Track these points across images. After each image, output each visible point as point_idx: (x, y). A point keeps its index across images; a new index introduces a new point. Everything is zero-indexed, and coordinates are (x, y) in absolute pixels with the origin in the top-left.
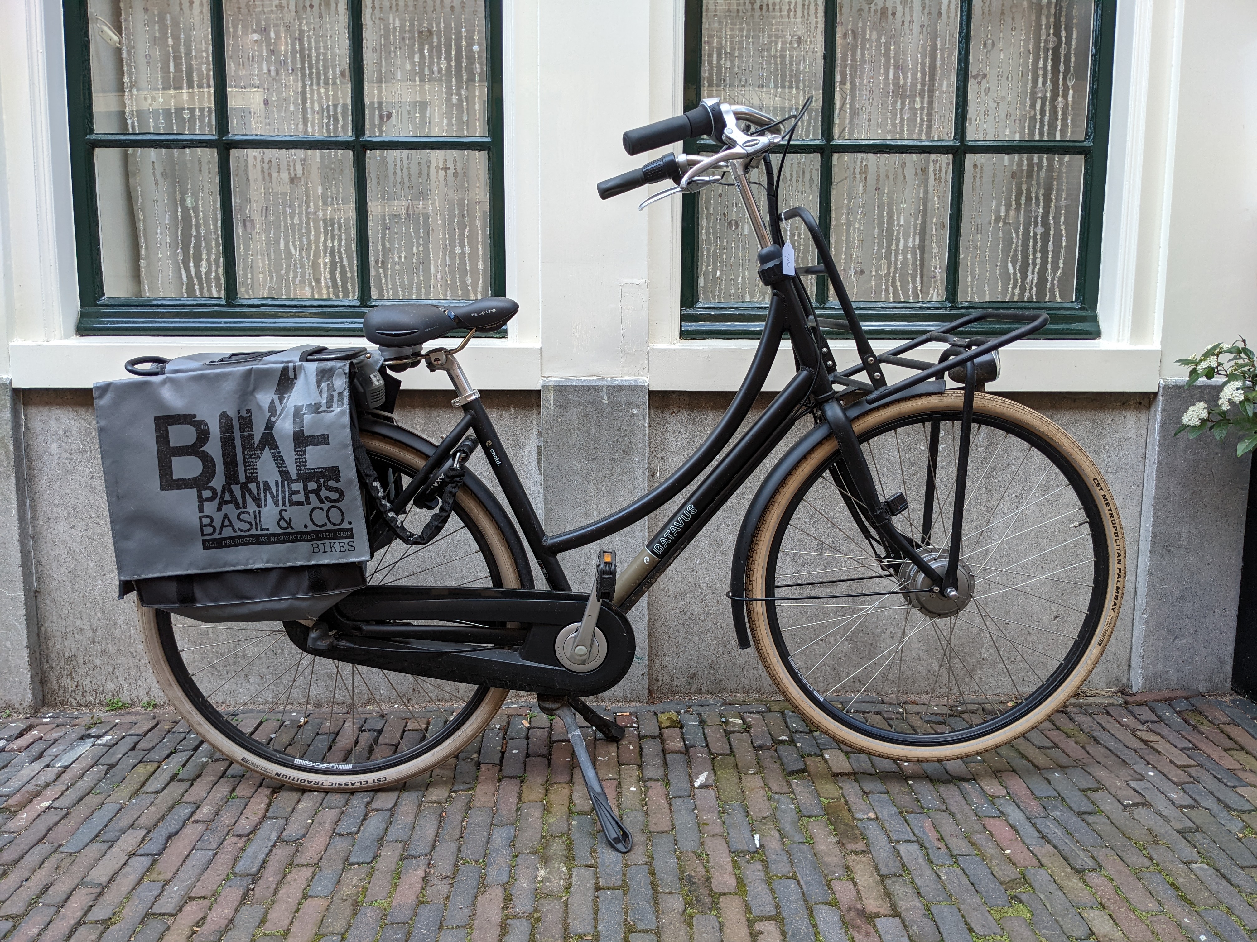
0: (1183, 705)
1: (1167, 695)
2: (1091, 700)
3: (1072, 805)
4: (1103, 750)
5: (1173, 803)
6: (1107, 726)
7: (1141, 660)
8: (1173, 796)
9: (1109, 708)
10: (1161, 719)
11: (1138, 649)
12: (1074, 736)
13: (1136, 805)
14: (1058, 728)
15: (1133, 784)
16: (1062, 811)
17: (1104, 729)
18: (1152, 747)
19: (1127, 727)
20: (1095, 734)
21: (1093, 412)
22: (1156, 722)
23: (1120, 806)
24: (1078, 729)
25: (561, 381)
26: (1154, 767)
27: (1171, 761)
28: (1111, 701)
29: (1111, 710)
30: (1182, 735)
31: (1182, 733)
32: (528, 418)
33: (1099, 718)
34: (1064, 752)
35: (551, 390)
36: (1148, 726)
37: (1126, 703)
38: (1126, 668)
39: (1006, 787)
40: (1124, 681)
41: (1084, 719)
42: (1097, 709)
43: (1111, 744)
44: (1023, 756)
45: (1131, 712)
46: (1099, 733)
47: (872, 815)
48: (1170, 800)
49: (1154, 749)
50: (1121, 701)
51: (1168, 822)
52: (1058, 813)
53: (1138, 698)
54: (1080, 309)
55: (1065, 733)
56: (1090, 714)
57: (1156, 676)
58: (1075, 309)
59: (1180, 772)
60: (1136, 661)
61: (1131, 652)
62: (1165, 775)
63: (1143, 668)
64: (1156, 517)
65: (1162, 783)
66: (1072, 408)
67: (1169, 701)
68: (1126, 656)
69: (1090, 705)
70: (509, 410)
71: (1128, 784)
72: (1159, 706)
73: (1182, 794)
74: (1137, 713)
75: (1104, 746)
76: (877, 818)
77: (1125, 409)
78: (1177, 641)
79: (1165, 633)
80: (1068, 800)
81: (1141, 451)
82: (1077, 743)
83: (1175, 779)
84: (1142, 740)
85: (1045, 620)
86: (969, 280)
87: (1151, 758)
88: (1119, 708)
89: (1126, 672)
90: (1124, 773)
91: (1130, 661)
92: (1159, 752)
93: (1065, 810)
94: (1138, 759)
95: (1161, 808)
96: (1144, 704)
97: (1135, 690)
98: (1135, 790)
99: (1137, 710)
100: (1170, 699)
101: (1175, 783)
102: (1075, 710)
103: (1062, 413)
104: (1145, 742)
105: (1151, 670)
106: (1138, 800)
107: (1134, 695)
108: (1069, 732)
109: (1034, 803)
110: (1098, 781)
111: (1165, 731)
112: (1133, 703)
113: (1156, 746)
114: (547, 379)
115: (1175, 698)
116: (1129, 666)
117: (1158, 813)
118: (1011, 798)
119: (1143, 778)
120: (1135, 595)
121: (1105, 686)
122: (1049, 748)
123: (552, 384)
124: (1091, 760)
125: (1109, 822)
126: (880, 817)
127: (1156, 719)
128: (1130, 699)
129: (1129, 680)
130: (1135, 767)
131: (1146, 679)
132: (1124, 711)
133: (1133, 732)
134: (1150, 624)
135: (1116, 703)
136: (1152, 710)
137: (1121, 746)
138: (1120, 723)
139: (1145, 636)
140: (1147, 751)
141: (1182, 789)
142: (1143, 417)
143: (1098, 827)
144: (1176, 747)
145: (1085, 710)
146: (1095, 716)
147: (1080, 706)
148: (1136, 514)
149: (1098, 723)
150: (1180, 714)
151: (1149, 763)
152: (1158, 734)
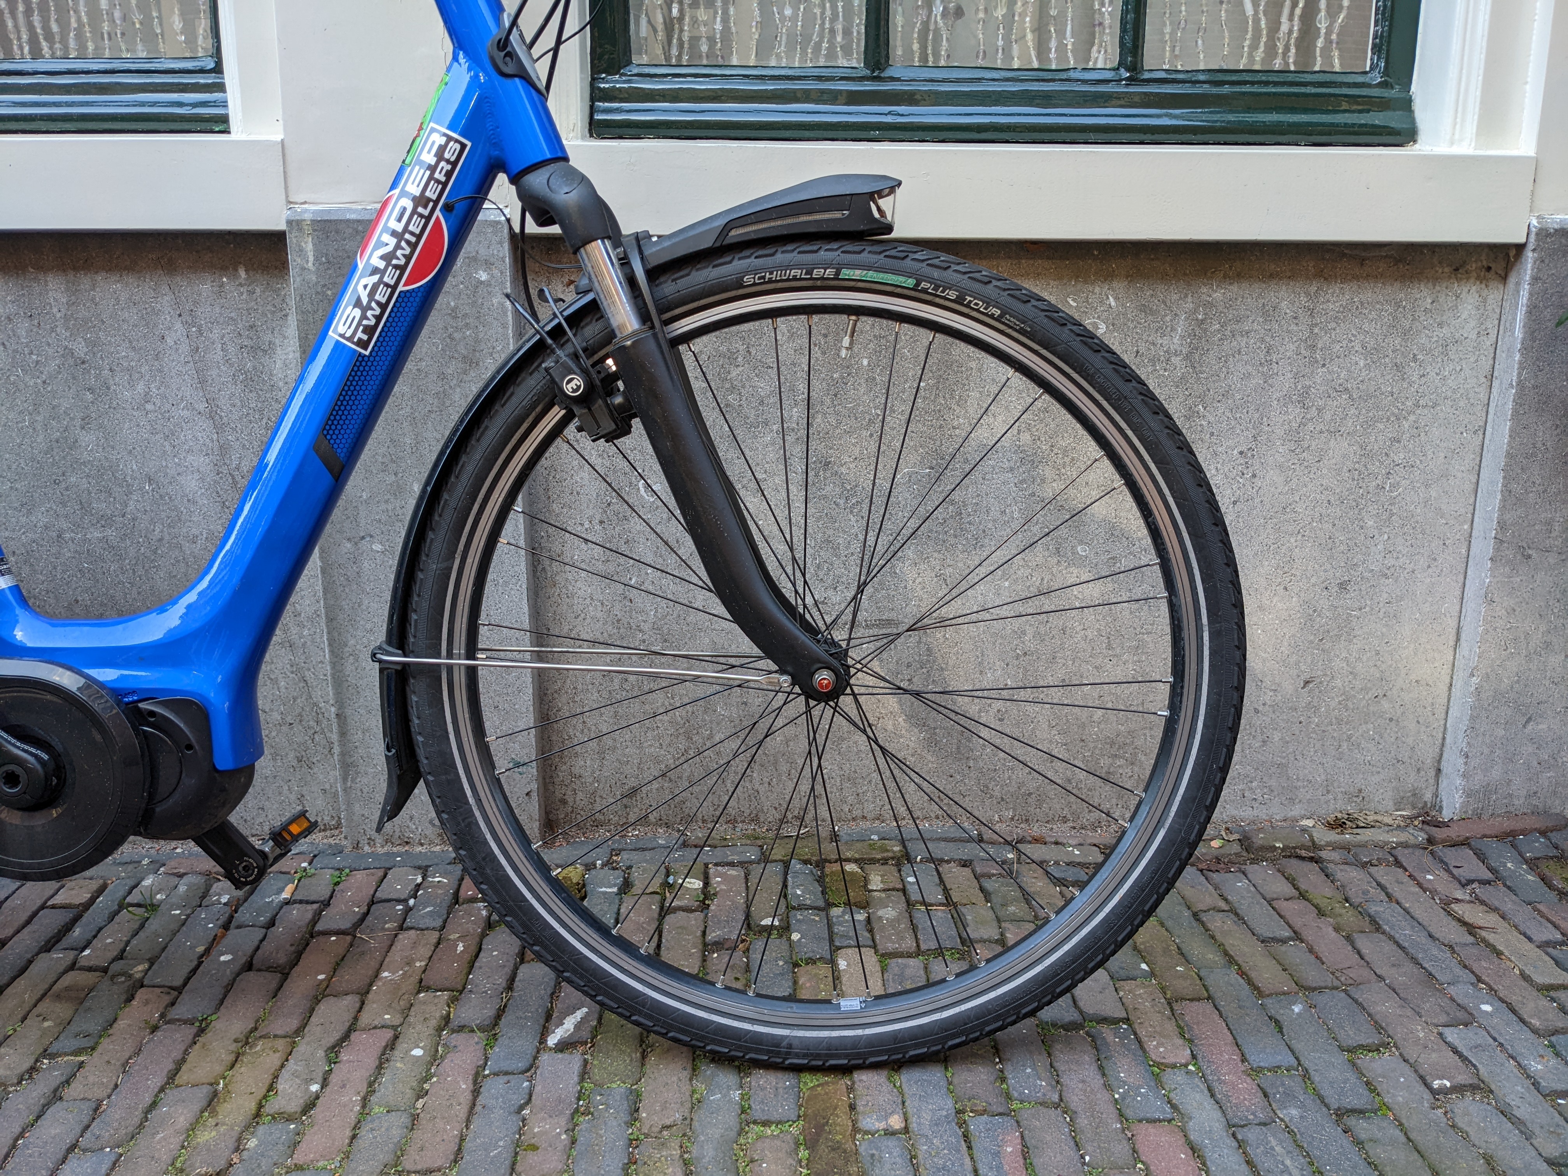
0: (1537, 846)
1: (1508, 825)
2: (1366, 835)
3: (1327, 1092)
4: (1389, 947)
5: (1536, 1085)
6: (1396, 890)
7: (1462, 761)
8: (1536, 1066)
9: (1399, 852)
10: (1497, 877)
11: (1456, 740)
12: (1333, 914)
13: (1458, 1089)
14: (1302, 895)
15: (1451, 1035)
16: (1303, 1106)
17: (1389, 896)
18: (1484, 940)
19: (1434, 893)
20: (1373, 909)
21: (1397, 285)
22: (1488, 882)
23: (1427, 1095)
24: (1340, 897)
25: (329, 211)
26: (1491, 989)
27: (1524, 976)
28: (1403, 837)
29: (1403, 855)
30: (1539, 912)
31: (1541, 907)
32: (277, 291)
33: (1380, 873)
34: (1311, 950)
35: (307, 229)
36: (1473, 892)
37: (1431, 841)
38: (1433, 773)
39: (1191, 1041)
40: (1428, 796)
41: (1350, 875)
42: (1378, 854)
43: (1405, 933)
44: (1231, 960)
45: (1442, 861)
46: (1380, 909)
47: (896, 1122)
48: (1529, 1077)
49: (1488, 945)
50: (1421, 837)
51: (1528, 1137)
52: (1294, 1112)
53: (1452, 833)
54: (1380, 85)
55: (1316, 907)
56: (1364, 865)
57: (1487, 790)
58: (1368, 86)
59: (1544, 1003)
60: (1453, 763)
61: (1443, 745)
62: (1514, 1011)
63: (1464, 776)
64: (1507, 492)
65: (1510, 1032)
66: (1356, 278)
67: (1509, 837)
68: (1433, 752)
69: (1363, 845)
70: (236, 276)
71: (1440, 1034)
72: (1492, 847)
73: (1553, 1062)
74: (1452, 863)
75: (1391, 938)
76: (906, 1130)
77: (1459, 280)
78: (1530, 727)
79: (1509, 713)
80: (1317, 1078)
81: (1486, 364)
82: (1337, 929)
83: (1536, 1023)
84: (1464, 923)
85: (1288, 687)
86: (1168, 30)
87: (1484, 966)
88: (1418, 852)
89: (1432, 781)
90: (1430, 1004)
91: (1439, 761)
92: (1499, 954)
93: (1309, 1102)
94: (1458, 971)
95: (1513, 1100)
96: (1464, 843)
97: (1446, 815)
98: (1455, 1051)
99: (1452, 856)
100: (1513, 834)
101: (1535, 1031)
102: (1335, 856)
103: (1336, 288)
104: (1471, 928)
105: (1479, 779)
106: (1463, 1078)
107: (1446, 825)
108: (1323, 903)
109: (1246, 1085)
110: (1379, 1027)
111: (1508, 903)
112: (1443, 841)
113: (1490, 937)
114: (299, 208)
115: (1524, 832)
116: (1439, 771)
117: (1505, 1112)
118: (1199, 1069)
119: (1468, 1019)
120: (1458, 640)
121: (1390, 806)
122: (1284, 941)
123: (308, 216)
124: (1366, 973)
125: (1403, 1139)
126: (913, 1126)
127: (1488, 875)
128: (1439, 834)
129: (1436, 795)
130: (1452, 990)
131: (1468, 796)
132: (1427, 859)
133: (1447, 904)
134: (1483, 696)
135: (1412, 841)
136: (1481, 857)
137: (1424, 939)
138: (1420, 885)
139: (1473, 718)
140: (1475, 950)
141: (1552, 1046)
142: (1494, 294)
143: (1379, 1153)
144: (1530, 939)
145: (1355, 856)
146: (1373, 870)
147: (1346, 847)
148: (1469, 487)
149: (1379, 884)
150: (1533, 864)
151: (1479, 980)
152: (1495, 910)
